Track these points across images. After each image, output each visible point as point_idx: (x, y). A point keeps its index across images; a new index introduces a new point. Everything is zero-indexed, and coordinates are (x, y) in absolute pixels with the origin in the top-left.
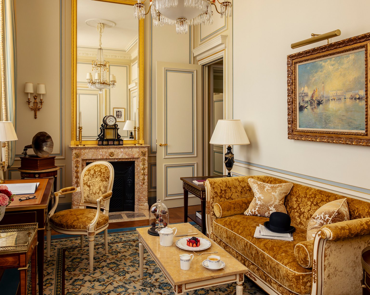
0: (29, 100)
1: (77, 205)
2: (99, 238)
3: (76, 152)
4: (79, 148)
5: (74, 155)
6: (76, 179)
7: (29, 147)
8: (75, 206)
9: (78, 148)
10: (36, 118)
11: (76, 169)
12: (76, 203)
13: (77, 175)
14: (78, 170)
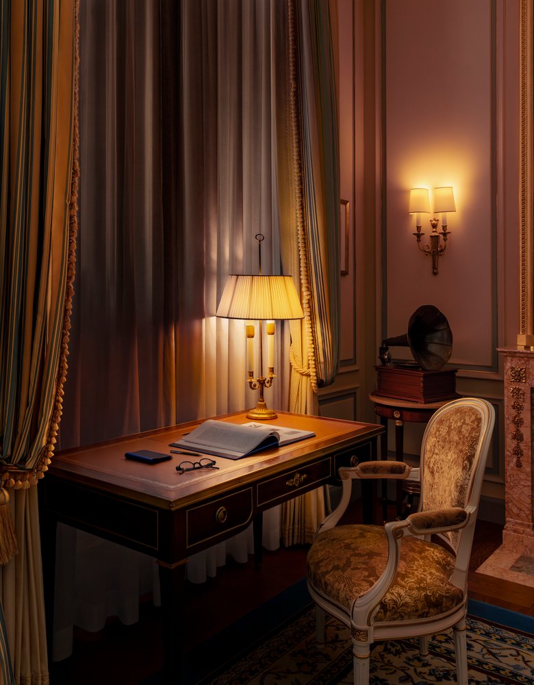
0: (419, 232)
1: (518, 515)
2: (505, 646)
3: (514, 366)
4: (522, 355)
5: (509, 372)
6: (515, 442)
7: (400, 342)
8: (511, 518)
9: (517, 355)
10: (435, 274)
11: (514, 412)
12: (515, 510)
13: (518, 430)
14: (522, 416)
